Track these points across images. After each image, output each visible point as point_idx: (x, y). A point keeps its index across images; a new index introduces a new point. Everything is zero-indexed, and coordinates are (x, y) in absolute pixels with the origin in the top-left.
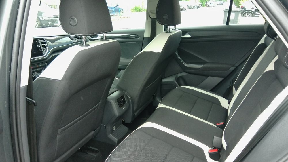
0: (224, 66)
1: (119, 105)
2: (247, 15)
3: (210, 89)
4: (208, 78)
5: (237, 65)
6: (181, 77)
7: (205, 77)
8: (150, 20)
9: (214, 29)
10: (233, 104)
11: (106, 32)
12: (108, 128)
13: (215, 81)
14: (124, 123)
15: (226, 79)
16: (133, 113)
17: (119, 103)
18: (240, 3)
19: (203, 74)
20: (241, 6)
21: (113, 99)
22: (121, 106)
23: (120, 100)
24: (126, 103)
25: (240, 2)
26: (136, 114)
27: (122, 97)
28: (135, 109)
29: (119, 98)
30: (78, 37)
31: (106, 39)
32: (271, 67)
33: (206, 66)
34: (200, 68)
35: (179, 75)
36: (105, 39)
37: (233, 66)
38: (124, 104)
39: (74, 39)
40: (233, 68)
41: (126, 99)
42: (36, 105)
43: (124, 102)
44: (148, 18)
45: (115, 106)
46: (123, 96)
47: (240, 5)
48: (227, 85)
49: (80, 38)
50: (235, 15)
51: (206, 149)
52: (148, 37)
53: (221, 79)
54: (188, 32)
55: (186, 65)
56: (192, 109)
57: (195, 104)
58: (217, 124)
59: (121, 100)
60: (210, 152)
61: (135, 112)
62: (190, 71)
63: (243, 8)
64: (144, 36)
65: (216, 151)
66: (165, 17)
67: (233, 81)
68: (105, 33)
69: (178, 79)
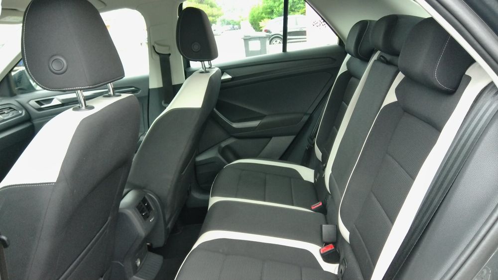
0: (293, 116)
1: (142, 215)
2: (276, 41)
3: (278, 158)
4: (272, 140)
5: (310, 111)
6: (228, 147)
7: (265, 140)
8: (158, 58)
9: (254, 62)
10: (332, 170)
11: (112, 82)
12: (128, 266)
13: (284, 142)
14: (151, 249)
15: (299, 136)
16: (166, 224)
17: (141, 212)
18: (261, 25)
19: (263, 135)
20: (263, 29)
21: (129, 207)
22: (146, 217)
23: (142, 206)
24: (152, 210)
25: (260, 23)
26: (169, 226)
27: (144, 201)
28: (167, 217)
29: (140, 203)
30: (10, 108)
31: (114, 94)
32: (391, 97)
33: (265, 120)
34: (256, 127)
35: (223, 145)
36: (112, 94)
37: (305, 114)
38: (149, 212)
39: (5, 113)
40: (306, 118)
41: (150, 203)
42: (8, 244)
43: (149, 208)
44: (153, 55)
45: (135, 219)
46: (144, 198)
47: (261, 27)
48: (304, 144)
49: (15, 110)
50: (261, 42)
51: (315, 249)
52: (159, 89)
53: (291, 138)
54: (227, 70)
55: (235, 125)
56: (265, 193)
57: (265, 185)
58: (313, 208)
59: (144, 206)
60: (322, 252)
61: (168, 222)
62: (242, 135)
63: (267, 31)
64: (150, 88)
65: (332, 248)
66: (196, 47)
67: (312, 138)
68: (110, 83)
69: (222, 152)
